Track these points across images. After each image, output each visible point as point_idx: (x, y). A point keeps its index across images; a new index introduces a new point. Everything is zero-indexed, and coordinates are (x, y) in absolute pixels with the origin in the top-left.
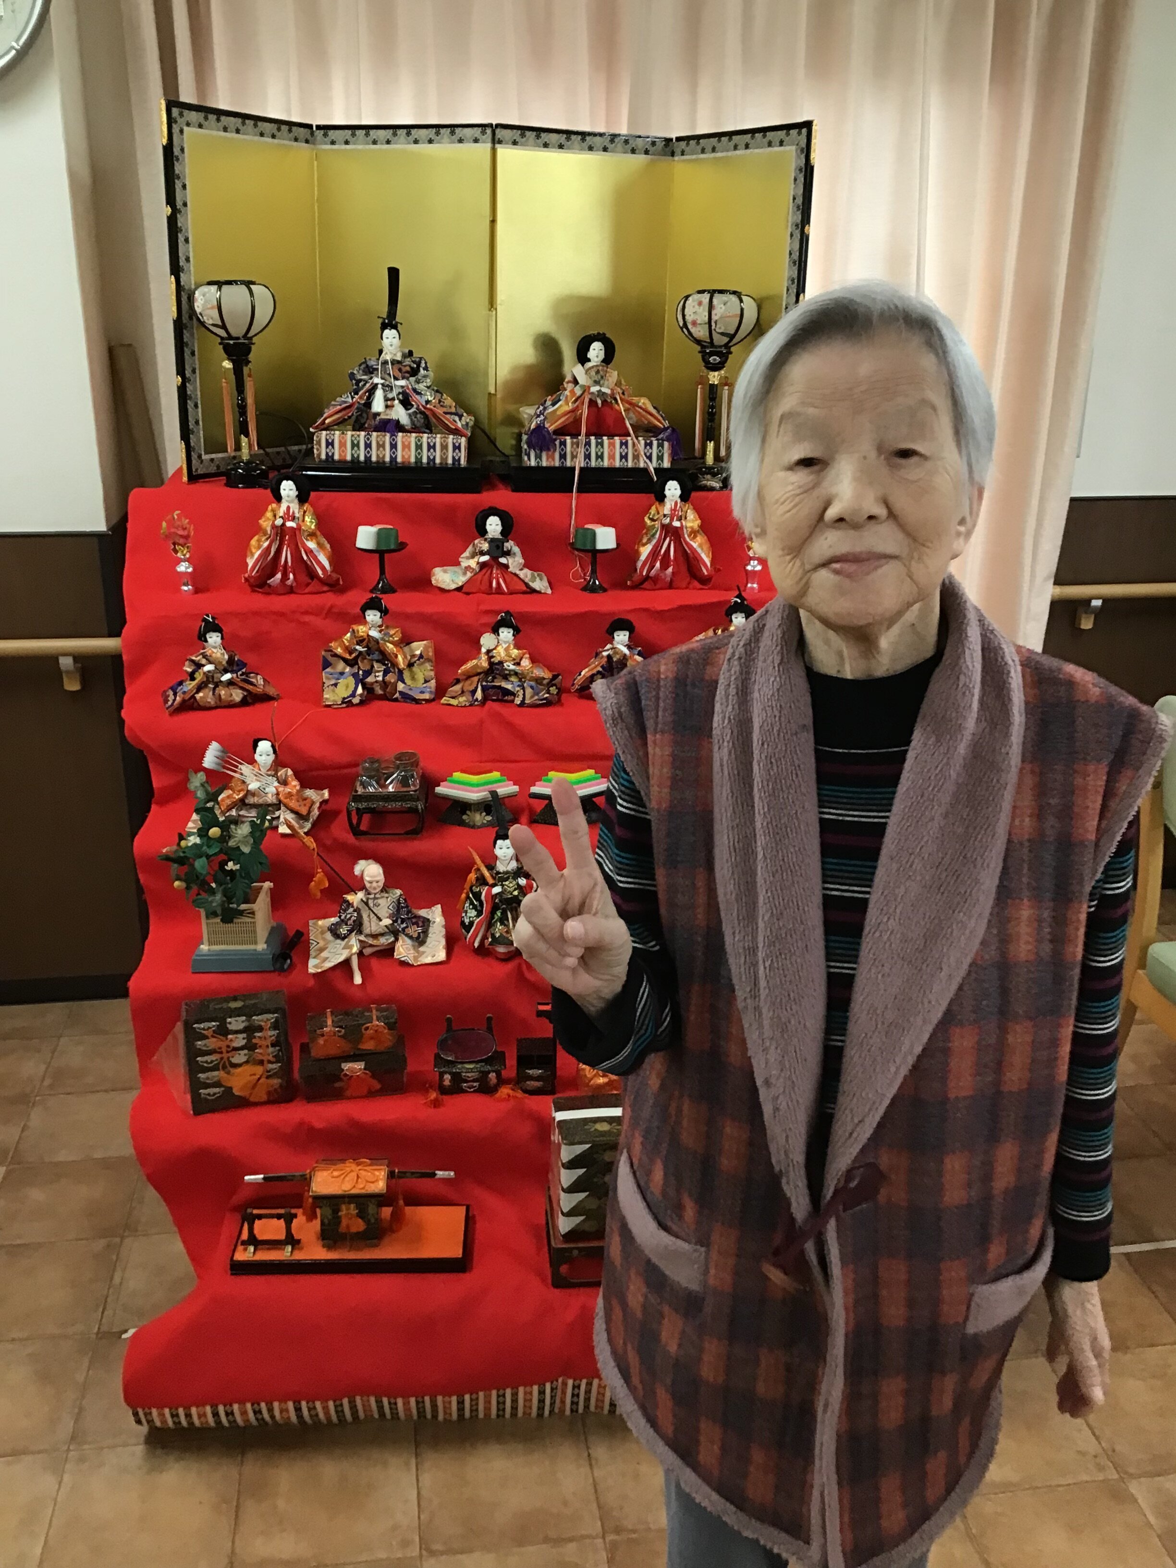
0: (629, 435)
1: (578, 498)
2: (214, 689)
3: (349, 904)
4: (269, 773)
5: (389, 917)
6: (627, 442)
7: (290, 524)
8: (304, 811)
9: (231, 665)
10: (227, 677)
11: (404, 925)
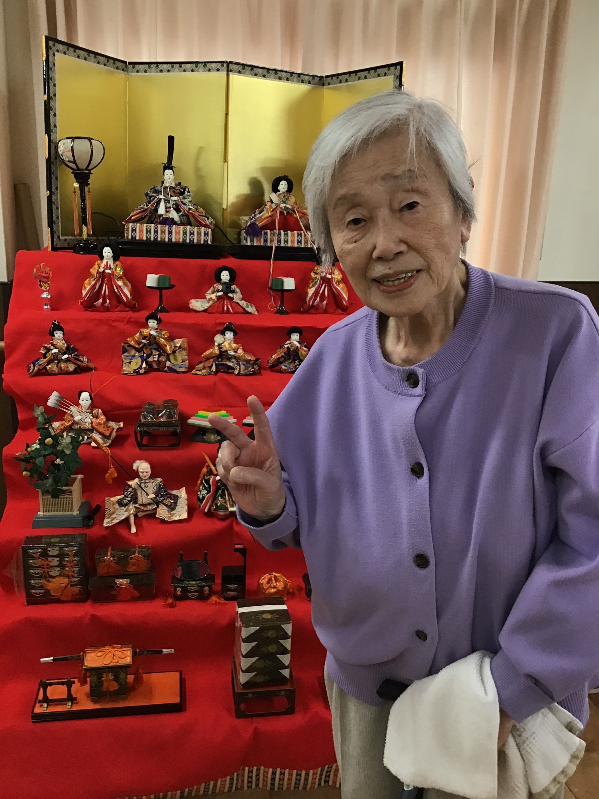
0: (302, 230)
1: (274, 263)
2: (58, 364)
3: (130, 486)
4: (87, 411)
5: (153, 493)
6: (301, 234)
7: (108, 271)
8: (107, 434)
9: (68, 350)
10: (66, 356)
11: (163, 498)
